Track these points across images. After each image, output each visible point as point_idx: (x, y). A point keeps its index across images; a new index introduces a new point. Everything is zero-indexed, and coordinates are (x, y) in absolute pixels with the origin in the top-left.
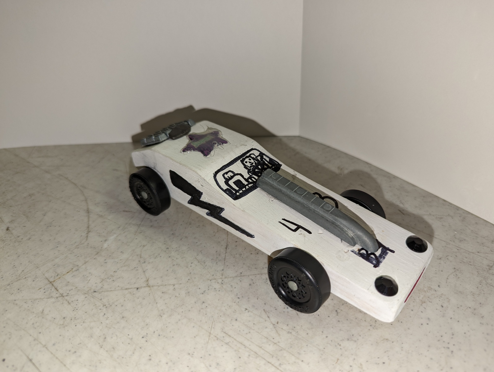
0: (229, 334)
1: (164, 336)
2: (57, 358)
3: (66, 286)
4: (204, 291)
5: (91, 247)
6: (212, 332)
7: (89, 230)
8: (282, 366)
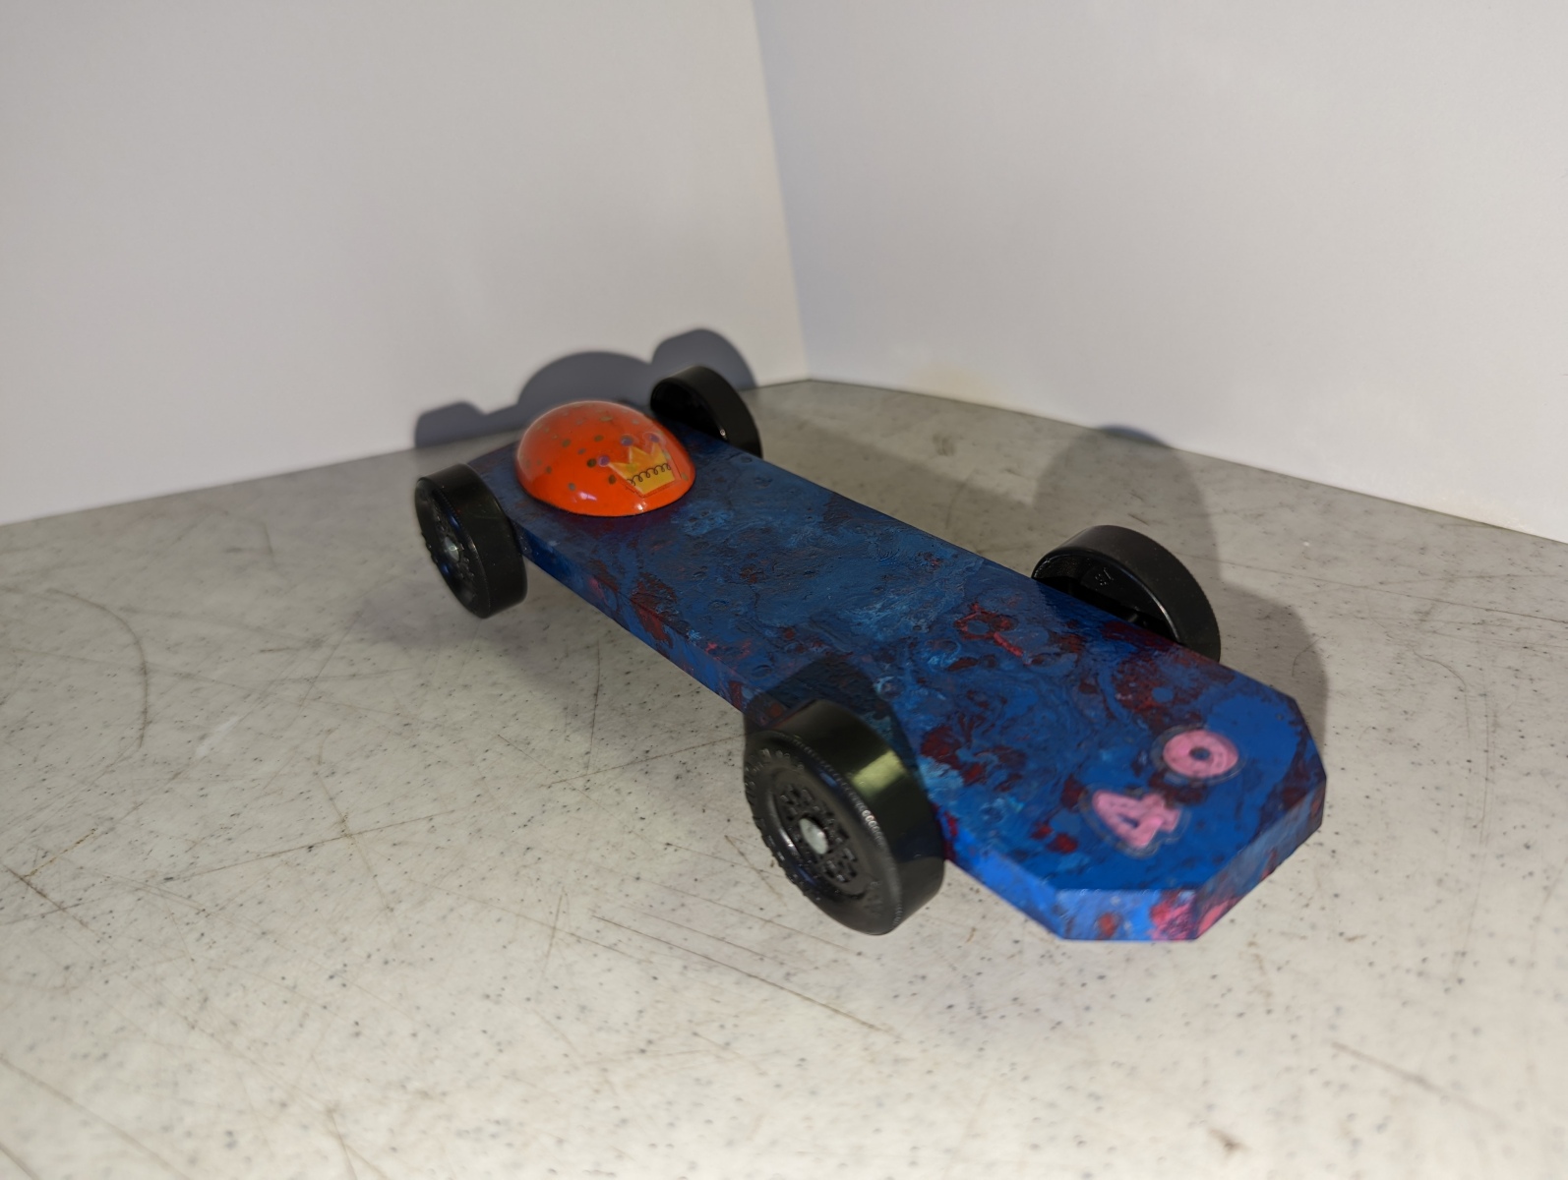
0: (616, 920)
2: (41, 1084)
3: (74, 879)
4: (529, 818)
5: (155, 763)
6: (559, 925)
7: (146, 718)
8: (794, 979)
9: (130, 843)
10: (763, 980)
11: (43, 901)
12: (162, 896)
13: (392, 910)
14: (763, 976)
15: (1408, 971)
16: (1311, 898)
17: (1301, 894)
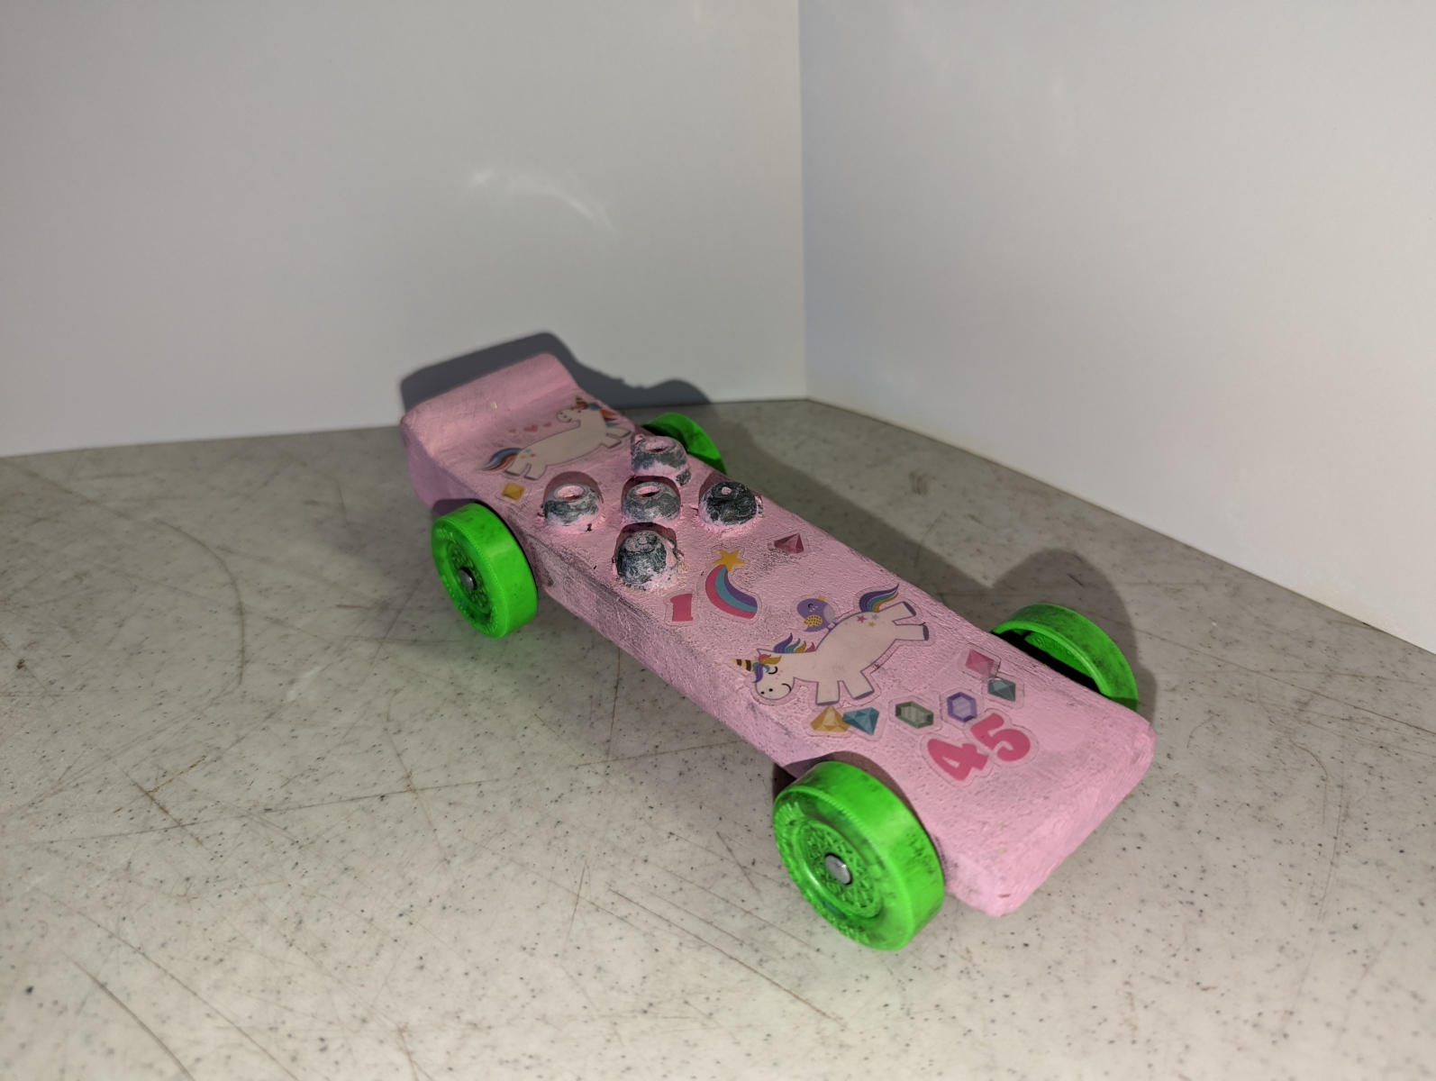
0: (627, 895)
1: (457, 909)
2: (173, 977)
3: (190, 799)
4: (560, 794)
6: (582, 894)
7: (244, 659)
8: (765, 965)
9: (235, 772)
10: (741, 963)
11: (165, 817)
12: (263, 825)
13: (449, 862)
14: (742, 959)
15: (1246, 1022)
16: (1178, 950)
17: (1171, 945)
